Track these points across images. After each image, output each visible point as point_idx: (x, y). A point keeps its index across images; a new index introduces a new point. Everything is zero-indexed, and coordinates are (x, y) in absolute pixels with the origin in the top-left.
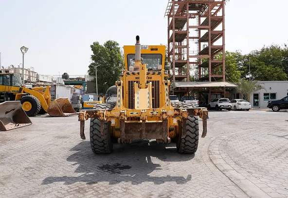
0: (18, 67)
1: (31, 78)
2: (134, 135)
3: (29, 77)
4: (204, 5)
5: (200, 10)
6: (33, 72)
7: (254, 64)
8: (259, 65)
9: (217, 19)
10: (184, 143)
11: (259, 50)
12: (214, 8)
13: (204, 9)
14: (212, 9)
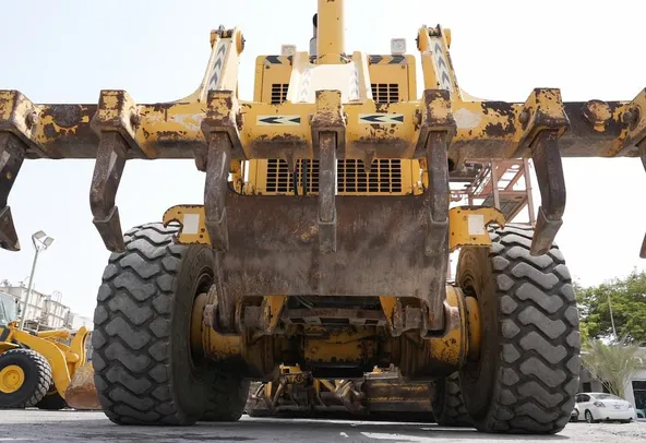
0: (18, 285)
1: (50, 318)
2: (281, 264)
3: (45, 314)
4: (481, 167)
5: (471, 181)
6: (57, 304)
7: (619, 307)
8: (632, 310)
9: (513, 198)
10: (516, 365)
11: (624, 278)
12: (503, 177)
13: (482, 178)
14: (499, 179)
